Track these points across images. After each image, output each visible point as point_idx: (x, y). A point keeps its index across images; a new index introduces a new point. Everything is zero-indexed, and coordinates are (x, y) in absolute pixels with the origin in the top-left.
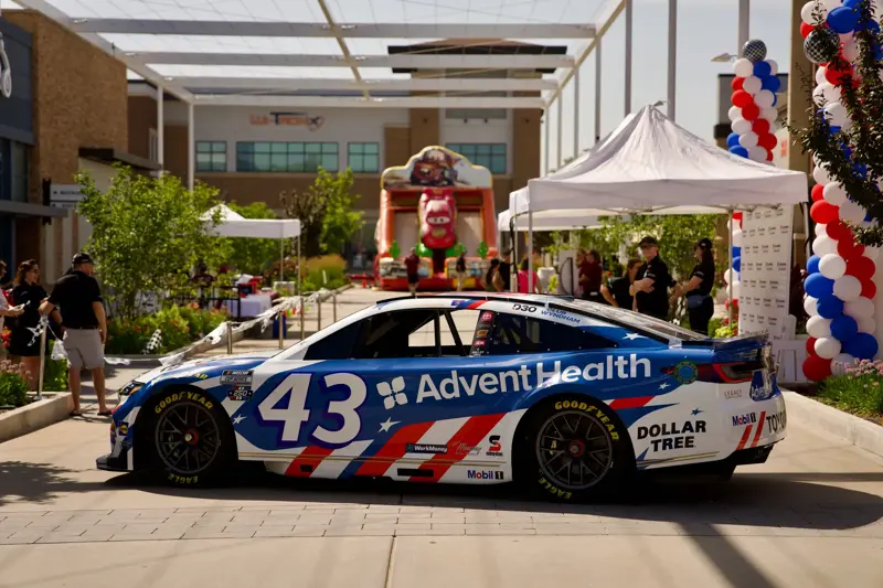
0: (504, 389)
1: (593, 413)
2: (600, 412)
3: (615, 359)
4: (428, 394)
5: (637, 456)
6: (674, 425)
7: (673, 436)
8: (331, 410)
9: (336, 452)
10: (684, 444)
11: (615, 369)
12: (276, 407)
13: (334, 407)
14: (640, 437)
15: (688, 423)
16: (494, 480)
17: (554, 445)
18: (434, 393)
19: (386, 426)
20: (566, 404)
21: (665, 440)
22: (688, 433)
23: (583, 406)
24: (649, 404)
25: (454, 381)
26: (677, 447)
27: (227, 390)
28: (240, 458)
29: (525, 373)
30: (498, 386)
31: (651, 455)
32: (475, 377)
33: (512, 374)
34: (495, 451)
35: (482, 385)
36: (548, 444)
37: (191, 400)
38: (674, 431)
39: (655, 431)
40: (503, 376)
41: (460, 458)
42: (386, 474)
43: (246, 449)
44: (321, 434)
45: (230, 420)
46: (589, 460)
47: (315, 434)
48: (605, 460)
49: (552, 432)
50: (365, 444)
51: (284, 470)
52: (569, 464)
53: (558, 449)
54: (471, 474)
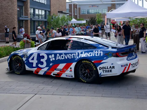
0: (73, 58)
1: (90, 64)
3: (95, 51)
4: (58, 58)
5: (99, 74)
6: (107, 67)
9: (42, 69)
10: (110, 71)
11: (95, 54)
12: (32, 60)
13: (42, 60)
14: (100, 70)
15: (111, 67)
16: (71, 77)
17: (83, 70)
18: (59, 58)
19: (51, 64)
20: (85, 61)
21: (105, 70)
22: (110, 69)
23: (88, 62)
24: (102, 62)
25: (63, 56)
26: (108, 72)
27: (23, 56)
28: (26, 70)
29: (77, 54)
30: (72, 57)
31: (102, 74)
32: (67, 55)
33: (74, 54)
34: (71, 71)
35: (69, 56)
36: (82, 70)
37: (18, 58)
38: (107, 68)
39: (103, 68)
40: (73, 55)
41: (65, 72)
42: (51, 75)
43: (27, 68)
45: (24, 62)
46: (90, 74)
47: (39, 65)
48: (93, 74)
49: (82, 68)
50: (47, 68)
51: (34, 72)
52: (86, 75)
53: (84, 71)
54: (67, 76)
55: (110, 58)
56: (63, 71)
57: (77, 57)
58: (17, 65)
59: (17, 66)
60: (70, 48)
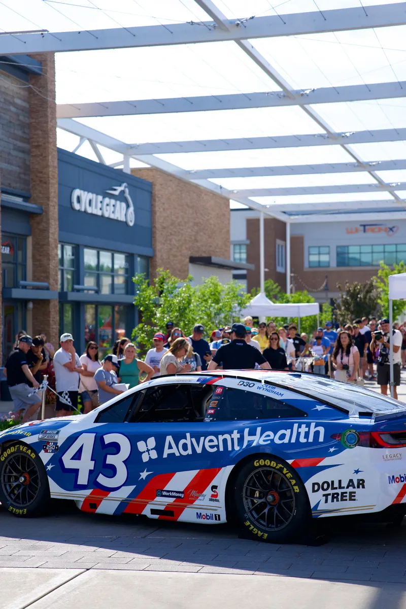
1: (281, 470)
2: (285, 469)
4: (171, 451)
5: (312, 506)
6: (340, 482)
7: (339, 491)
8: (108, 462)
9: (112, 494)
10: (348, 498)
12: (72, 459)
13: (110, 460)
14: (314, 491)
15: (351, 481)
16: (213, 522)
17: (257, 494)
18: (174, 450)
19: (144, 475)
20: (262, 462)
21: (334, 494)
22: (351, 489)
23: (273, 464)
24: (320, 464)
25: (188, 442)
26: (342, 500)
27: (42, 445)
28: (52, 497)
29: (236, 435)
30: (218, 446)
31: (322, 506)
33: (227, 436)
34: (214, 497)
35: (207, 445)
36: (252, 493)
37: (22, 452)
38: (340, 487)
39: (325, 486)
40: (221, 438)
41: (192, 502)
42: (144, 513)
43: (56, 490)
44: (102, 480)
45: (45, 467)
46: (280, 508)
47: (98, 480)
48: (291, 510)
49: (254, 485)
50: (130, 489)
51: (80, 506)
52: (266, 511)
53: (260, 498)
54: (199, 516)
55: (348, 450)
56: (186, 497)
57: (237, 448)
58: (17, 479)
59: (15, 484)
60: (211, 415)
